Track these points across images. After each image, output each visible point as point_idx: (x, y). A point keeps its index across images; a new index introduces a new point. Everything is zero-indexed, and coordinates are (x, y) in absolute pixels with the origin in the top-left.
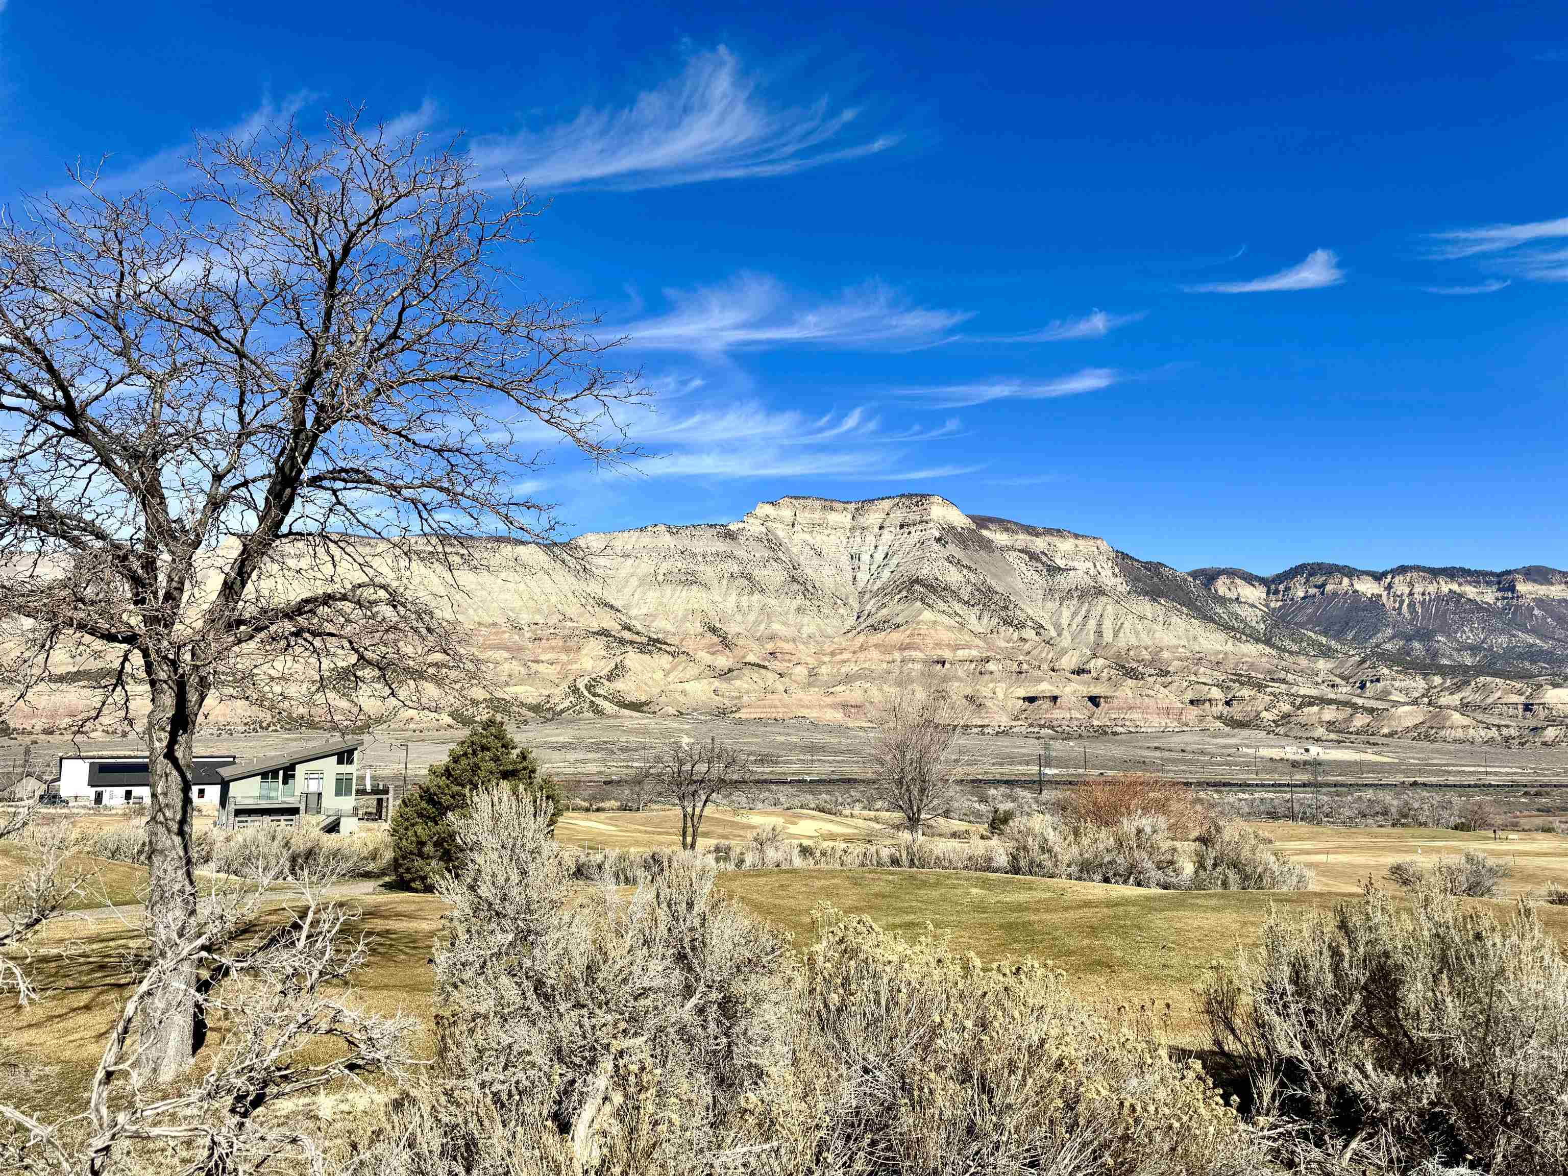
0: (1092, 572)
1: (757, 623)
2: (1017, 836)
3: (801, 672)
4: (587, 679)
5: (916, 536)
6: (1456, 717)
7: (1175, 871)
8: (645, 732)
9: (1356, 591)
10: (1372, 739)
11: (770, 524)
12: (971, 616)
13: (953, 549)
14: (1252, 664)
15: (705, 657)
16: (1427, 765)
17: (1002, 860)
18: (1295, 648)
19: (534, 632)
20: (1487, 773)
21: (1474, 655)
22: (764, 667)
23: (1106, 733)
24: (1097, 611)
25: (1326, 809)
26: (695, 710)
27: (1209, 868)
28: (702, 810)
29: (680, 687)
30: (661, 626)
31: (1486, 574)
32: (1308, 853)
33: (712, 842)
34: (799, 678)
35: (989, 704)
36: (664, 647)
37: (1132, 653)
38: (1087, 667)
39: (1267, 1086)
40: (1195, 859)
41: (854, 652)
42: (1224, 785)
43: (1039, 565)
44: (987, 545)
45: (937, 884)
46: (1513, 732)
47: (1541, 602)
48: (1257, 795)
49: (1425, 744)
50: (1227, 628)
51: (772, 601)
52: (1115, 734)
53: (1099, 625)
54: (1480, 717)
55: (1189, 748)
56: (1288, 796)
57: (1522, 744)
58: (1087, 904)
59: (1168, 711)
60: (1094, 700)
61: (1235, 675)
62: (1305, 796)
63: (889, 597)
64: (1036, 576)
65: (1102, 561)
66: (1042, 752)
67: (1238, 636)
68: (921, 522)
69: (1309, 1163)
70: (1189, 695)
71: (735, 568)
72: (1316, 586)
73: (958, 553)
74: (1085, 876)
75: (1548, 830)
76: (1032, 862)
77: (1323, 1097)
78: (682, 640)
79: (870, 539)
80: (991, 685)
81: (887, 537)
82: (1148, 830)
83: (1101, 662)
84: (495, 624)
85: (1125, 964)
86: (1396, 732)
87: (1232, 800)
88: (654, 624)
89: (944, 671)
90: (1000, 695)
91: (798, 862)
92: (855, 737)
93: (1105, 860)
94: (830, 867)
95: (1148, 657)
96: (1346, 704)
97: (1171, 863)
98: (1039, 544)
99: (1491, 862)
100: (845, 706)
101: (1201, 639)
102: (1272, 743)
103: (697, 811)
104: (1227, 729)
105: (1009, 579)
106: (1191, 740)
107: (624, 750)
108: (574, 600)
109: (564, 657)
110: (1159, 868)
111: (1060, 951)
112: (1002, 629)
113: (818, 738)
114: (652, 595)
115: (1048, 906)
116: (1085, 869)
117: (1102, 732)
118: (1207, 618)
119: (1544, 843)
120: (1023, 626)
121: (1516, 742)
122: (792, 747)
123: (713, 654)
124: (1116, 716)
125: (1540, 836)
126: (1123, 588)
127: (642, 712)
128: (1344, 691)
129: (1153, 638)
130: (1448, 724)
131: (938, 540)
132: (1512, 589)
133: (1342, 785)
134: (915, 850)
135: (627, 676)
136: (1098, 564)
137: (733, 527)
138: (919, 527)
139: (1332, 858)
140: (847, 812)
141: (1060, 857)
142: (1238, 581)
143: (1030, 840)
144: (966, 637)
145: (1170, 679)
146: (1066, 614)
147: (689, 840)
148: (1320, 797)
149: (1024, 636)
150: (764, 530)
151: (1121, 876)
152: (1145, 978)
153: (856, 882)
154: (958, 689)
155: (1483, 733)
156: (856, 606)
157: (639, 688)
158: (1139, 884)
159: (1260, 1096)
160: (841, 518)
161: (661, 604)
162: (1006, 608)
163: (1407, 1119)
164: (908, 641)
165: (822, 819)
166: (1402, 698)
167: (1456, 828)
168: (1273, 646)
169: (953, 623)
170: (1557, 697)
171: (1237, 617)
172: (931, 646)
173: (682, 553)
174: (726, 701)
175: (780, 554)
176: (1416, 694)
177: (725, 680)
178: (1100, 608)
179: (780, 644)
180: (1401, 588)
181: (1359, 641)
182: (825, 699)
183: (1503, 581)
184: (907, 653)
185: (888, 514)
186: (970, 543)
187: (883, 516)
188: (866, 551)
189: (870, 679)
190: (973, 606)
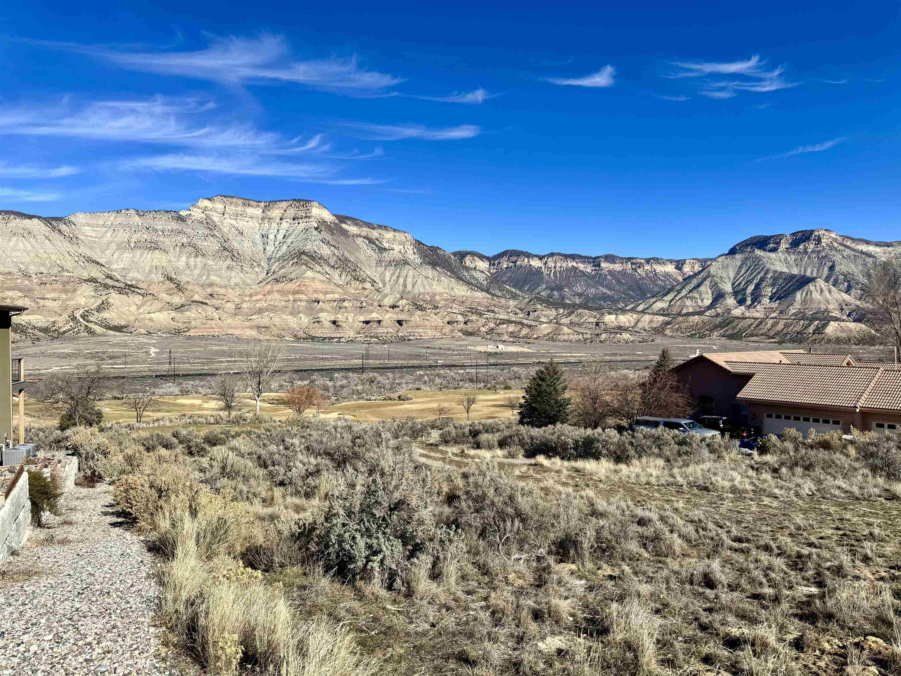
0: (403, 251)
1: (201, 275)
3: (230, 306)
4: (82, 311)
5: (302, 226)
6: (566, 330)
8: (125, 345)
9: (530, 265)
10: (528, 341)
11: (208, 213)
12: (335, 274)
13: (325, 235)
14: (479, 303)
15: (165, 297)
16: (548, 353)
18: (500, 294)
19: (40, 279)
20: (571, 356)
21: (580, 298)
22: (206, 304)
23: (405, 340)
24: (404, 273)
26: (160, 331)
29: (148, 316)
30: (132, 277)
31: (588, 258)
34: (228, 311)
35: (344, 325)
36: (136, 290)
37: (421, 297)
38: (397, 304)
41: (265, 295)
42: (454, 366)
43: (374, 246)
44: (345, 233)
46: (588, 336)
47: (610, 272)
48: (467, 371)
49: (550, 342)
50: (468, 283)
51: (211, 262)
52: (409, 340)
53: (405, 281)
54: (576, 329)
55: (444, 347)
56: (481, 371)
57: (591, 342)
59: (436, 328)
60: (400, 322)
61: (470, 308)
63: (286, 262)
64: (372, 252)
65: (408, 245)
67: (473, 288)
68: (306, 217)
70: (447, 319)
71: (185, 240)
72: (512, 262)
73: (327, 236)
78: (149, 286)
79: (274, 225)
80: (346, 315)
81: (285, 225)
83: (404, 301)
84: (10, 273)
86: (539, 337)
88: (129, 275)
89: (319, 306)
90: (350, 320)
92: (264, 346)
95: (429, 299)
96: (520, 323)
98: (375, 234)
100: (258, 327)
101: (455, 289)
102: (483, 343)
104: (464, 336)
105: (357, 254)
106: (445, 343)
107: (111, 358)
108: (69, 258)
109: (64, 296)
112: (353, 283)
113: (242, 347)
114: (127, 256)
117: (403, 339)
118: (460, 278)
120: (365, 281)
121: (589, 341)
122: (223, 353)
123: (171, 295)
124: (411, 331)
126: (418, 261)
127: (123, 332)
128: (520, 316)
129: (432, 289)
130: (562, 332)
131: (316, 229)
132: (599, 265)
133: (507, 365)
135: (111, 309)
136: (406, 247)
137: (183, 213)
138: (305, 220)
142: (476, 258)
144: (332, 287)
145: (438, 311)
146: (388, 275)
148: (495, 371)
149: (365, 286)
150: (204, 217)
154: (326, 317)
156: (266, 267)
157: (120, 317)
160: (256, 211)
161: (133, 262)
162: (355, 270)
164: (297, 289)
166: (545, 320)
168: (490, 293)
169: (324, 278)
170: (610, 319)
171: (473, 277)
172: (311, 292)
173: (147, 229)
174: (180, 325)
175: (216, 232)
176: (551, 318)
177: (179, 311)
178: (405, 271)
179: (216, 289)
180: (551, 264)
181: (530, 290)
182: (246, 323)
183: (595, 262)
184: (297, 296)
185: (285, 211)
186: (335, 231)
187: (282, 211)
188: (272, 233)
189: (274, 311)
190: (337, 268)
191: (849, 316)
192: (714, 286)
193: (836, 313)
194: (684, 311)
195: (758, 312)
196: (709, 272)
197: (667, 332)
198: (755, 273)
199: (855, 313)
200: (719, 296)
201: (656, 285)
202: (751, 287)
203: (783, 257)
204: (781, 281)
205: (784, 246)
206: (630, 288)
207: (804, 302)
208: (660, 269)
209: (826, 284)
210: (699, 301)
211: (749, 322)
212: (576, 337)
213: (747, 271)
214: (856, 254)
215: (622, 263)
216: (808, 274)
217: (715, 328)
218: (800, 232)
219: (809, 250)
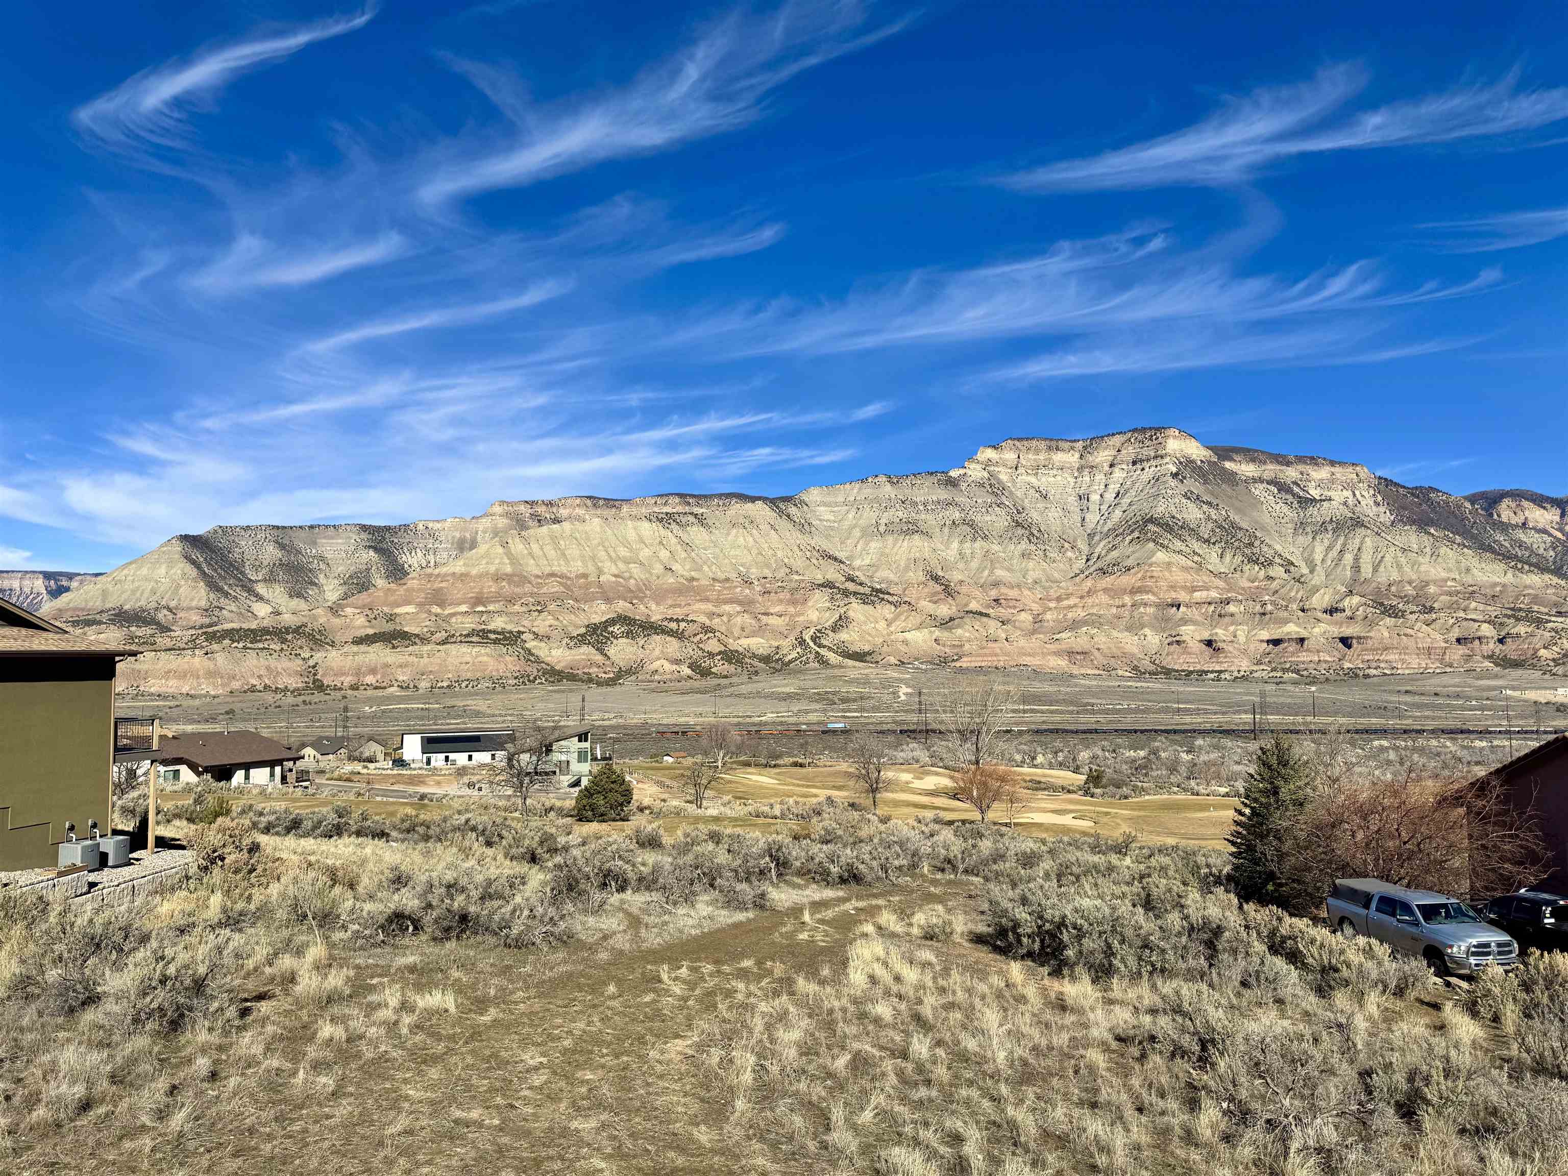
0: (1350, 501)
1: (980, 570)
3: (1025, 617)
4: (813, 630)
5: (1150, 472)
8: (866, 682)
11: (992, 468)
12: (1212, 555)
13: (1193, 485)
14: (1535, 597)
15: (925, 605)
19: (763, 586)
22: (987, 615)
23: (1357, 676)
24: (1354, 544)
26: (916, 659)
29: (901, 636)
30: (884, 576)
34: (1023, 625)
35: (1229, 648)
36: (886, 597)
37: (1393, 589)
38: (1340, 606)
41: (1082, 597)
43: (1290, 497)
44: (1231, 478)
50: (1506, 557)
51: (996, 547)
52: (1367, 676)
53: (1357, 559)
55: (1445, 691)
59: (1429, 651)
60: (1346, 641)
61: (1512, 609)
63: (1120, 538)
64: (1285, 509)
65: (1362, 489)
67: (1519, 566)
68: (1156, 457)
70: (1456, 633)
71: (957, 515)
73: (1196, 487)
78: (905, 590)
79: (1100, 477)
80: (1232, 628)
81: (1118, 474)
83: (1356, 600)
84: (727, 580)
88: (878, 574)
89: (1179, 614)
90: (1242, 638)
92: (1076, 686)
95: (1412, 592)
98: (1291, 474)
100: (1070, 653)
101: (1474, 571)
102: (1545, 684)
104: (1497, 669)
105: (1255, 514)
106: (1450, 682)
107: (843, 701)
108: (800, 554)
109: (791, 609)
112: (1246, 568)
113: (1038, 687)
114: (875, 545)
117: (1353, 674)
118: (1485, 547)
120: (1271, 563)
123: (935, 603)
124: (1371, 657)
126: (1387, 517)
127: (865, 662)
129: (1418, 571)
131: (1175, 475)
135: (851, 626)
136: (1357, 493)
137: (954, 473)
138: (1154, 463)
142: (1525, 503)
144: (1205, 578)
145: (1434, 616)
146: (1319, 549)
149: (1271, 574)
150: (986, 475)
154: (1192, 634)
156: (1085, 549)
157: (862, 637)
160: (1068, 457)
161: (883, 554)
162: (1251, 545)
164: (1138, 584)
168: (1562, 575)
169: (1190, 563)
171: (1521, 545)
172: (1164, 588)
173: (903, 502)
174: (946, 651)
175: (1004, 499)
177: (946, 629)
178: (1357, 541)
179: (1004, 590)
182: (1050, 646)
184: (1138, 597)
185: (1119, 451)
186: (1211, 477)
187: (1114, 453)
188: (1095, 491)
189: (1097, 625)
190: (1214, 544)
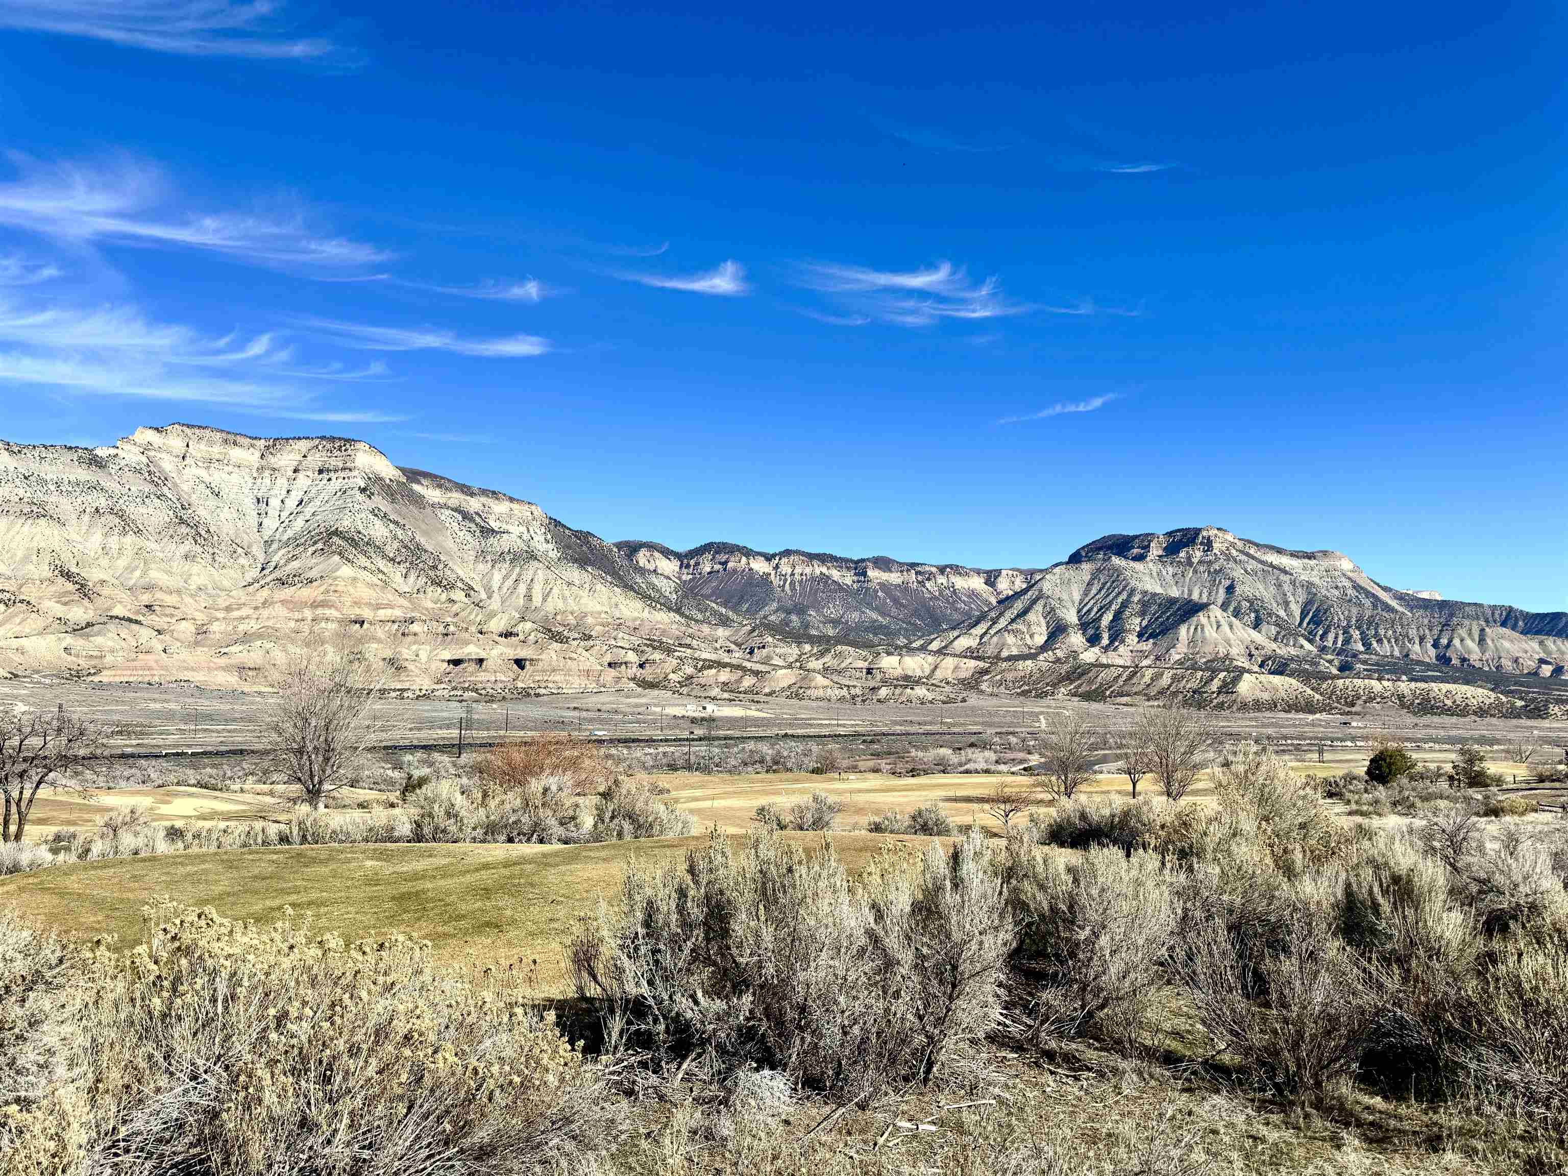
0: (526, 536)
1: (130, 569)
2: (423, 803)
3: (186, 629)
5: (336, 484)
6: (820, 680)
7: (576, 826)
9: (751, 569)
10: (756, 697)
11: (151, 454)
12: (396, 574)
13: (379, 501)
14: (664, 631)
15: (53, 608)
16: (796, 719)
17: (405, 829)
18: (700, 617)
20: (838, 725)
21: (834, 627)
22: (137, 622)
23: (529, 695)
24: (528, 575)
25: (717, 760)
26: (37, 672)
27: (607, 820)
28: (33, 794)
29: (15, 643)
31: (847, 560)
32: (696, 799)
33: (50, 831)
34: (182, 636)
35: (411, 667)
37: (558, 617)
38: (515, 630)
39: (616, 1025)
40: (595, 812)
41: (256, 608)
42: (634, 741)
43: (473, 525)
44: (418, 501)
45: (330, 859)
46: (858, 691)
47: (884, 586)
48: (661, 749)
49: (794, 701)
50: (645, 597)
51: (152, 545)
52: (537, 695)
53: (529, 589)
54: (835, 678)
55: (604, 708)
56: (686, 749)
57: (864, 701)
58: (486, 866)
59: (588, 673)
60: (520, 663)
61: (649, 640)
62: (701, 749)
63: (301, 549)
64: (469, 537)
65: (535, 526)
66: (464, 715)
67: (653, 604)
68: (344, 469)
69: (646, 1089)
70: (608, 658)
71: (102, 503)
72: (720, 563)
73: (383, 504)
74: (489, 838)
75: (876, 771)
76: (436, 828)
77: (662, 1027)
78: (21, 586)
79: (282, 482)
80: (414, 647)
81: (303, 481)
82: (554, 788)
83: (528, 625)
85: (513, 922)
86: (774, 692)
87: (639, 755)
89: (362, 632)
90: (423, 656)
91: (163, 847)
92: (252, 703)
93: (511, 821)
94: (204, 849)
95: (574, 622)
96: (739, 667)
97: (573, 818)
98: (474, 504)
99: (831, 799)
100: (241, 669)
101: (621, 606)
102: (676, 702)
103: (27, 794)
104: (639, 689)
105: (440, 538)
106: (606, 700)
110: (562, 824)
111: (450, 917)
112: (429, 590)
113: (205, 705)
115: (444, 872)
116: (491, 831)
117: (526, 694)
118: (628, 587)
119: (874, 781)
120: (453, 587)
121: (860, 699)
122: (169, 716)
123: (66, 604)
124: (540, 678)
125: (871, 775)
126: (554, 554)
128: (737, 656)
129: (579, 604)
130: (813, 684)
131: (363, 490)
132: (864, 574)
133: (731, 738)
134: (308, 824)
136: (531, 529)
137: (102, 452)
138: (342, 474)
139: (718, 803)
140: (236, 787)
141: (465, 821)
142: (656, 554)
143: (436, 807)
144: (390, 596)
145: (592, 643)
146: (497, 577)
147: (13, 828)
148: (712, 749)
149: (453, 597)
150: (144, 459)
151: (524, 835)
152: (532, 934)
153: (230, 864)
154: (375, 652)
155: (837, 692)
156: (261, 556)
158: (541, 841)
159: (609, 1035)
160: (247, 455)
162: (435, 567)
163: (728, 1035)
164: (321, 598)
165: (204, 796)
166: (781, 663)
167: (813, 772)
168: (682, 615)
169: (375, 580)
170: (889, 663)
171: (654, 587)
172: (348, 604)
173: (26, 478)
174: (81, 662)
175: (165, 490)
176: (791, 660)
177: (81, 636)
178: (531, 572)
179: (159, 595)
180: (786, 569)
181: (751, 613)
182: (216, 660)
183: (859, 567)
184: (319, 611)
185: (305, 456)
186: (399, 497)
187: (299, 457)
188: (276, 496)
189: (274, 639)
190: (399, 563)
191: (1261, 666)
192: (1050, 613)
193: (1242, 662)
194: (1005, 654)
195: (1122, 656)
196: (1041, 591)
197: (984, 686)
198: (1114, 594)
199: (1270, 662)
200: (1057, 631)
201: (956, 610)
202: (1108, 618)
203: (1155, 570)
204: (1154, 608)
205: (1155, 553)
206: (916, 613)
207: (1192, 642)
208: (960, 583)
209: (1225, 615)
210: (1028, 637)
211: (1114, 672)
212: (838, 693)
213: (1100, 590)
214: (1266, 568)
215: (902, 571)
216: (1195, 596)
217: (1060, 682)
218: (1179, 531)
219: (1195, 560)
